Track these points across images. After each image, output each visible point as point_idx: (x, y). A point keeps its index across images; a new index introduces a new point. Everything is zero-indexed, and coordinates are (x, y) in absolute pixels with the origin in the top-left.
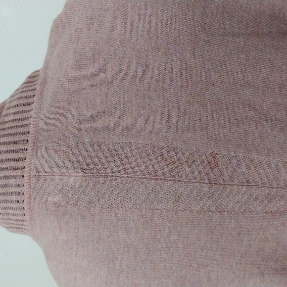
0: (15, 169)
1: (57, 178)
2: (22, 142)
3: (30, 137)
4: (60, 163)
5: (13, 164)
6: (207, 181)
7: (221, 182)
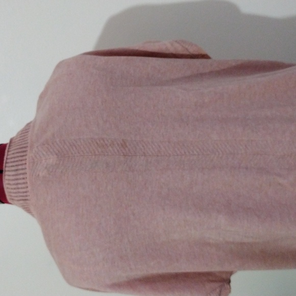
0: (21, 160)
1: (44, 161)
2: (25, 147)
3: (29, 145)
4: (44, 153)
5: (20, 158)
6: (122, 154)
7: (130, 154)
